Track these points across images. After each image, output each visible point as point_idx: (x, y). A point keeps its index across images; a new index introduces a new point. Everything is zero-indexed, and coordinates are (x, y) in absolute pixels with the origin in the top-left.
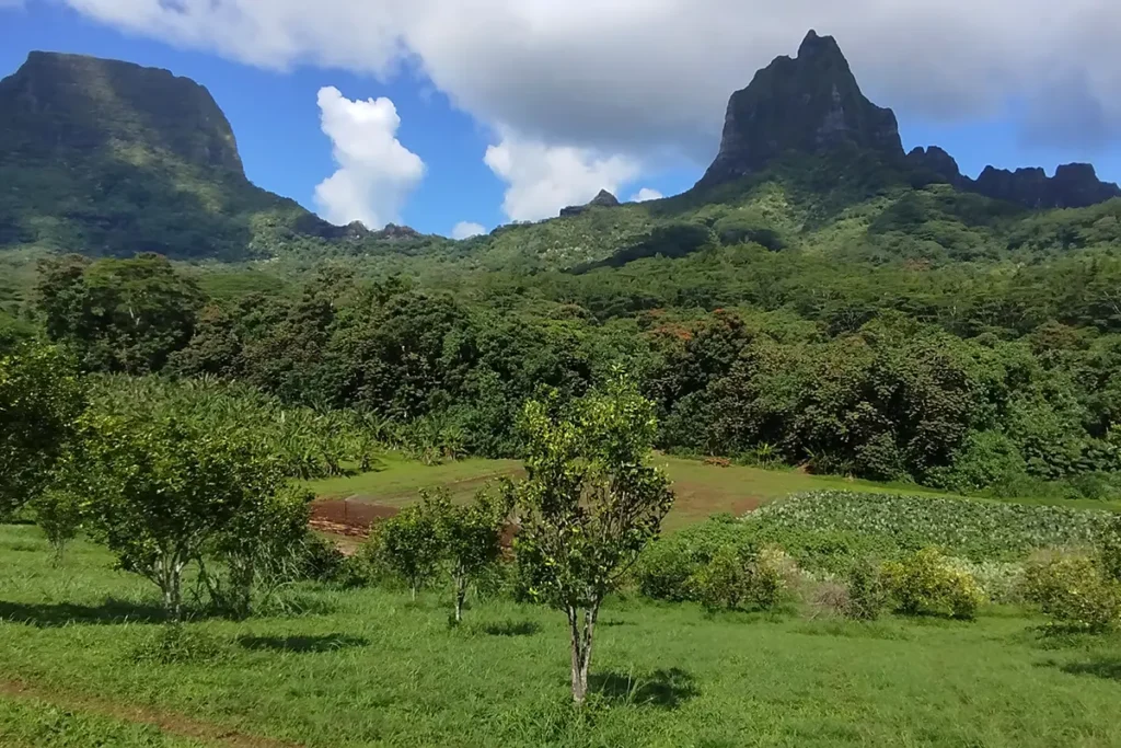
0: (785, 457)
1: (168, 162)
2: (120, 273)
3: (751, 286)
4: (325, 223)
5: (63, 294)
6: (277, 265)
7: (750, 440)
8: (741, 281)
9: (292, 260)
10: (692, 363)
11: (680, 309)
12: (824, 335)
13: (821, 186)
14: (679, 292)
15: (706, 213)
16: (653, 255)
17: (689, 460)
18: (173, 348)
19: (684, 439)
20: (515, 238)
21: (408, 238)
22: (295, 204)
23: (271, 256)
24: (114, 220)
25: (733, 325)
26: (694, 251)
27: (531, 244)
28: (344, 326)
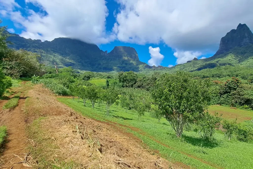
0: (251, 108)
1: (130, 59)
2: (128, 74)
3: (229, 73)
4: (150, 66)
5: (121, 77)
6: (143, 72)
7: (241, 104)
8: (227, 72)
9: (145, 72)
10: (226, 88)
11: (213, 78)
12: (249, 83)
13: (243, 53)
14: (213, 75)
15: (216, 60)
16: (207, 68)
17: (226, 107)
18: (134, 84)
19: (225, 103)
20: (179, 67)
21: (162, 68)
22: (146, 63)
23: (142, 71)
24: (123, 67)
25: (237, 81)
26: (216, 67)
27: (182, 68)
28: (158, 81)
